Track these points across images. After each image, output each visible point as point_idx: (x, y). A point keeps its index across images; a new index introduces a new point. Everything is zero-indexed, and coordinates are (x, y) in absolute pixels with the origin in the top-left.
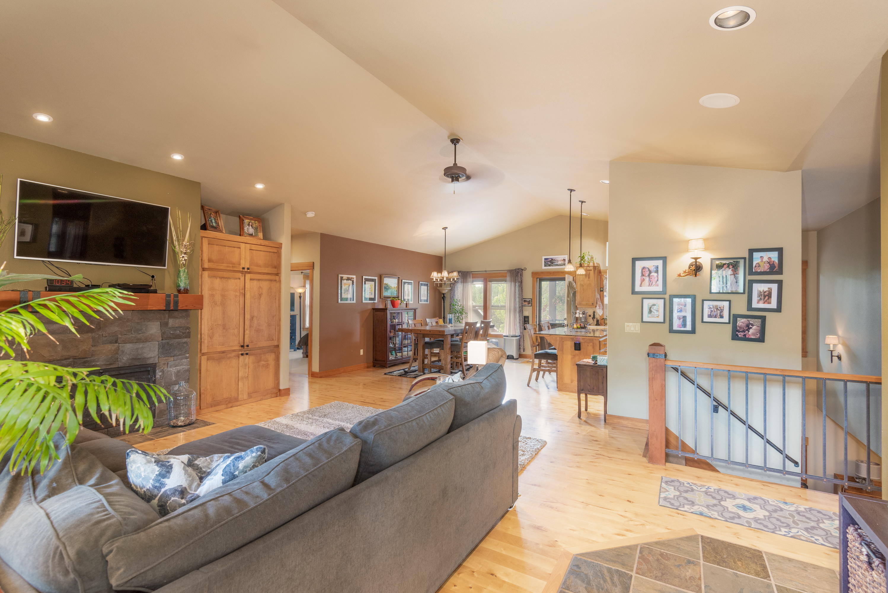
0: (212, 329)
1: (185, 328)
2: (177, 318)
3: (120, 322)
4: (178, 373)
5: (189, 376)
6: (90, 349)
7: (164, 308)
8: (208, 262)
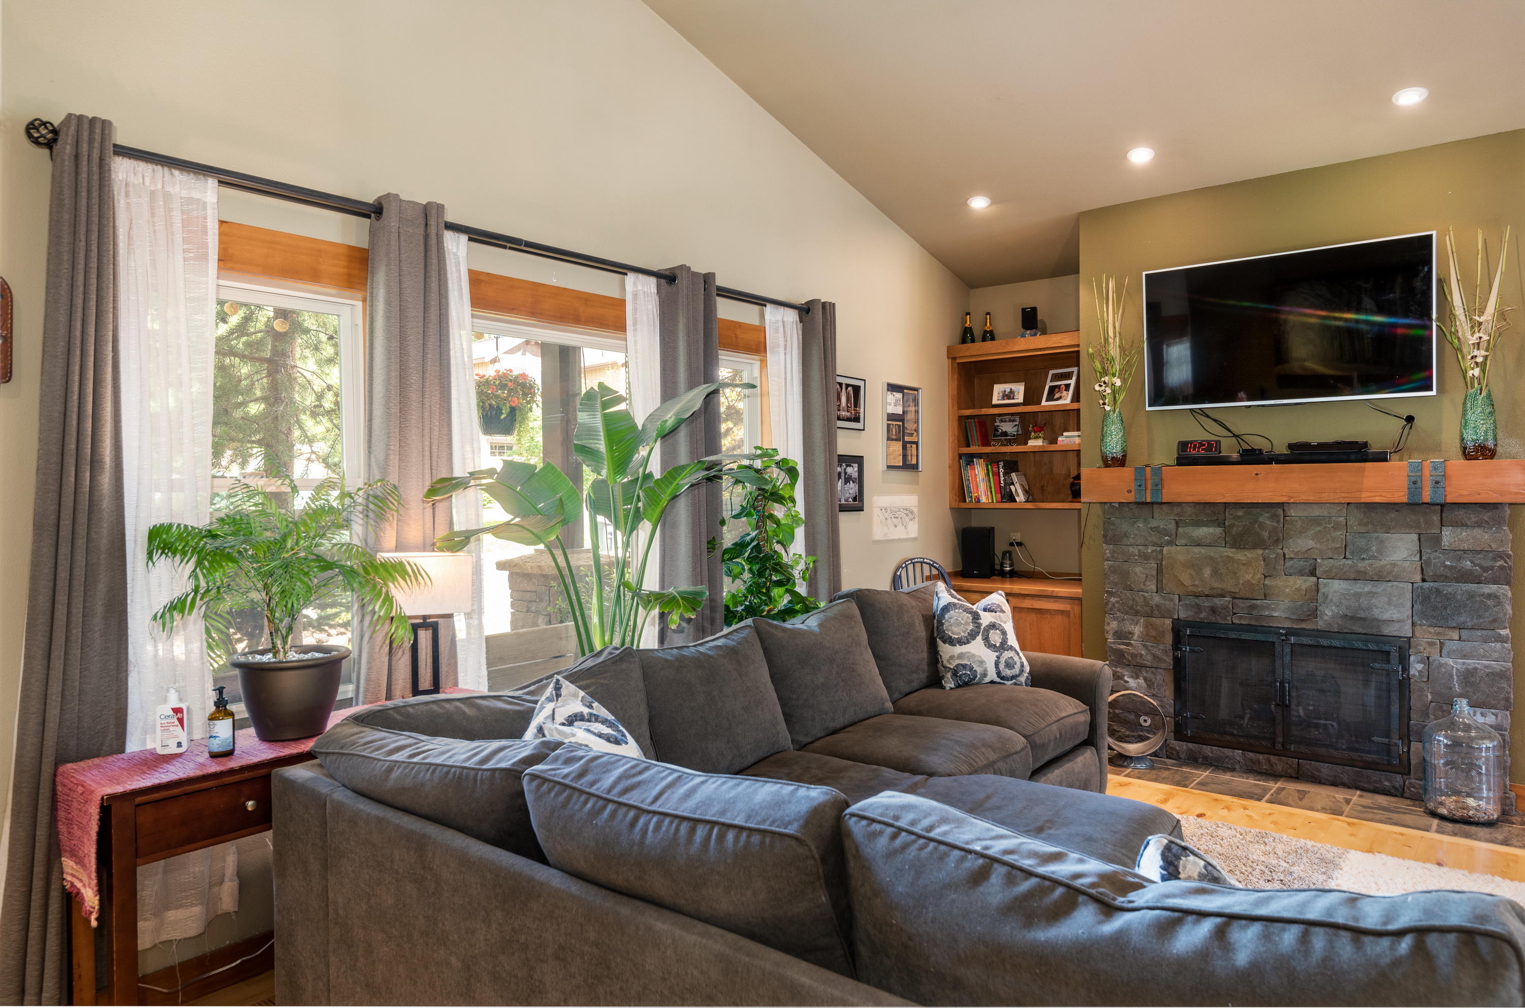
1: (1491, 555)
2: (1467, 526)
3: (1319, 528)
4: (1468, 676)
5: (1508, 693)
6: (1259, 582)
7: (1405, 500)
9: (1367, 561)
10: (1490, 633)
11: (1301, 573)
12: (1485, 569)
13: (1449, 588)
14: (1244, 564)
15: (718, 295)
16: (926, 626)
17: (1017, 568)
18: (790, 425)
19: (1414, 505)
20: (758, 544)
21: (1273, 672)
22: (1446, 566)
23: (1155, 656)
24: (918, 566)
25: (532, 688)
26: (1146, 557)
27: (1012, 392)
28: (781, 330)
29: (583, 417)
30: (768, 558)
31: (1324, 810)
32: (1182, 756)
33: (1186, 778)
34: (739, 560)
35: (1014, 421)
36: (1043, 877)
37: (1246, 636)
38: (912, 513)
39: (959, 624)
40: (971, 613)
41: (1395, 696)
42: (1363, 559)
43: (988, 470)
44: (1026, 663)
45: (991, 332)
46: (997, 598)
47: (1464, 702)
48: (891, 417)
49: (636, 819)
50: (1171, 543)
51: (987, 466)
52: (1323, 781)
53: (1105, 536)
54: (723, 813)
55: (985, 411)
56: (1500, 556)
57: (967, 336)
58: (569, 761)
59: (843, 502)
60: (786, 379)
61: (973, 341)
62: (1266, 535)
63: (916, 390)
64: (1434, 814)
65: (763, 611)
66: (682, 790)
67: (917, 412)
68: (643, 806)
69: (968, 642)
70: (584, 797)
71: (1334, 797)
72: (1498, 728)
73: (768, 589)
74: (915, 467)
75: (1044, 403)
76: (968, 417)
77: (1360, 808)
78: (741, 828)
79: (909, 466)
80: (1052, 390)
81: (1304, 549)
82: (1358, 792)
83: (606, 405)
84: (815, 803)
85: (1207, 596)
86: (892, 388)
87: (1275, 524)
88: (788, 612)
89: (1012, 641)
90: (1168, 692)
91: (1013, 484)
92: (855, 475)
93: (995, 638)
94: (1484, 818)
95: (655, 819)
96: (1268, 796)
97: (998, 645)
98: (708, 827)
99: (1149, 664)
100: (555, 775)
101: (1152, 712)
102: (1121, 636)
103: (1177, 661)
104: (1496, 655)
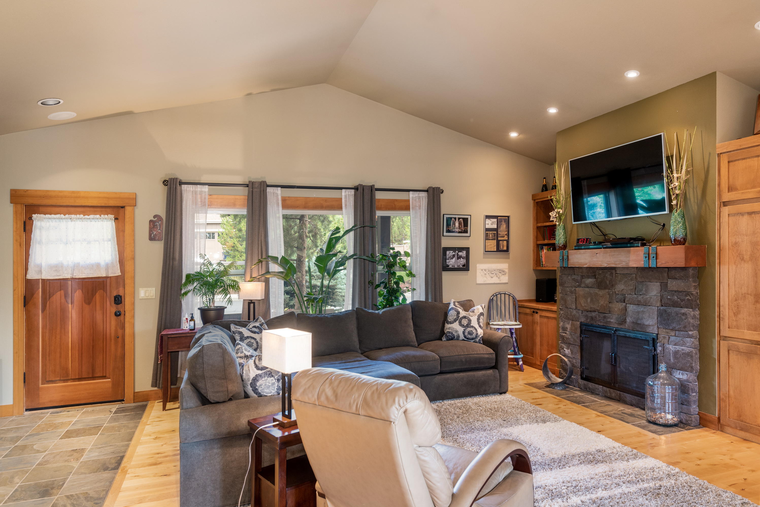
0: (737, 300)
1: (685, 293)
3: (626, 280)
4: (676, 354)
6: (607, 305)
7: (643, 266)
8: (729, 192)
9: (642, 296)
10: (686, 333)
11: (621, 301)
12: (682, 300)
13: (670, 310)
14: (601, 296)
15: (376, 191)
22: (668, 299)
23: (574, 340)
24: (503, 295)
26: (572, 292)
28: (418, 200)
33: (567, 394)
37: (603, 331)
38: (504, 272)
39: (452, 316)
42: (641, 295)
44: (479, 334)
47: (663, 366)
48: (488, 230)
50: (579, 286)
53: (559, 282)
55: (547, 224)
57: (544, 189)
59: (454, 267)
60: (420, 219)
61: (547, 190)
62: (609, 283)
63: (508, 216)
67: (509, 226)
69: (453, 323)
72: (687, 381)
74: (506, 251)
76: (540, 227)
77: (620, 413)
79: (502, 251)
81: (621, 290)
85: (590, 311)
87: (612, 277)
90: (578, 356)
92: (464, 255)
93: (465, 322)
96: (588, 404)
97: (465, 325)
99: (572, 343)
102: (564, 329)
103: (581, 342)
104: (688, 344)
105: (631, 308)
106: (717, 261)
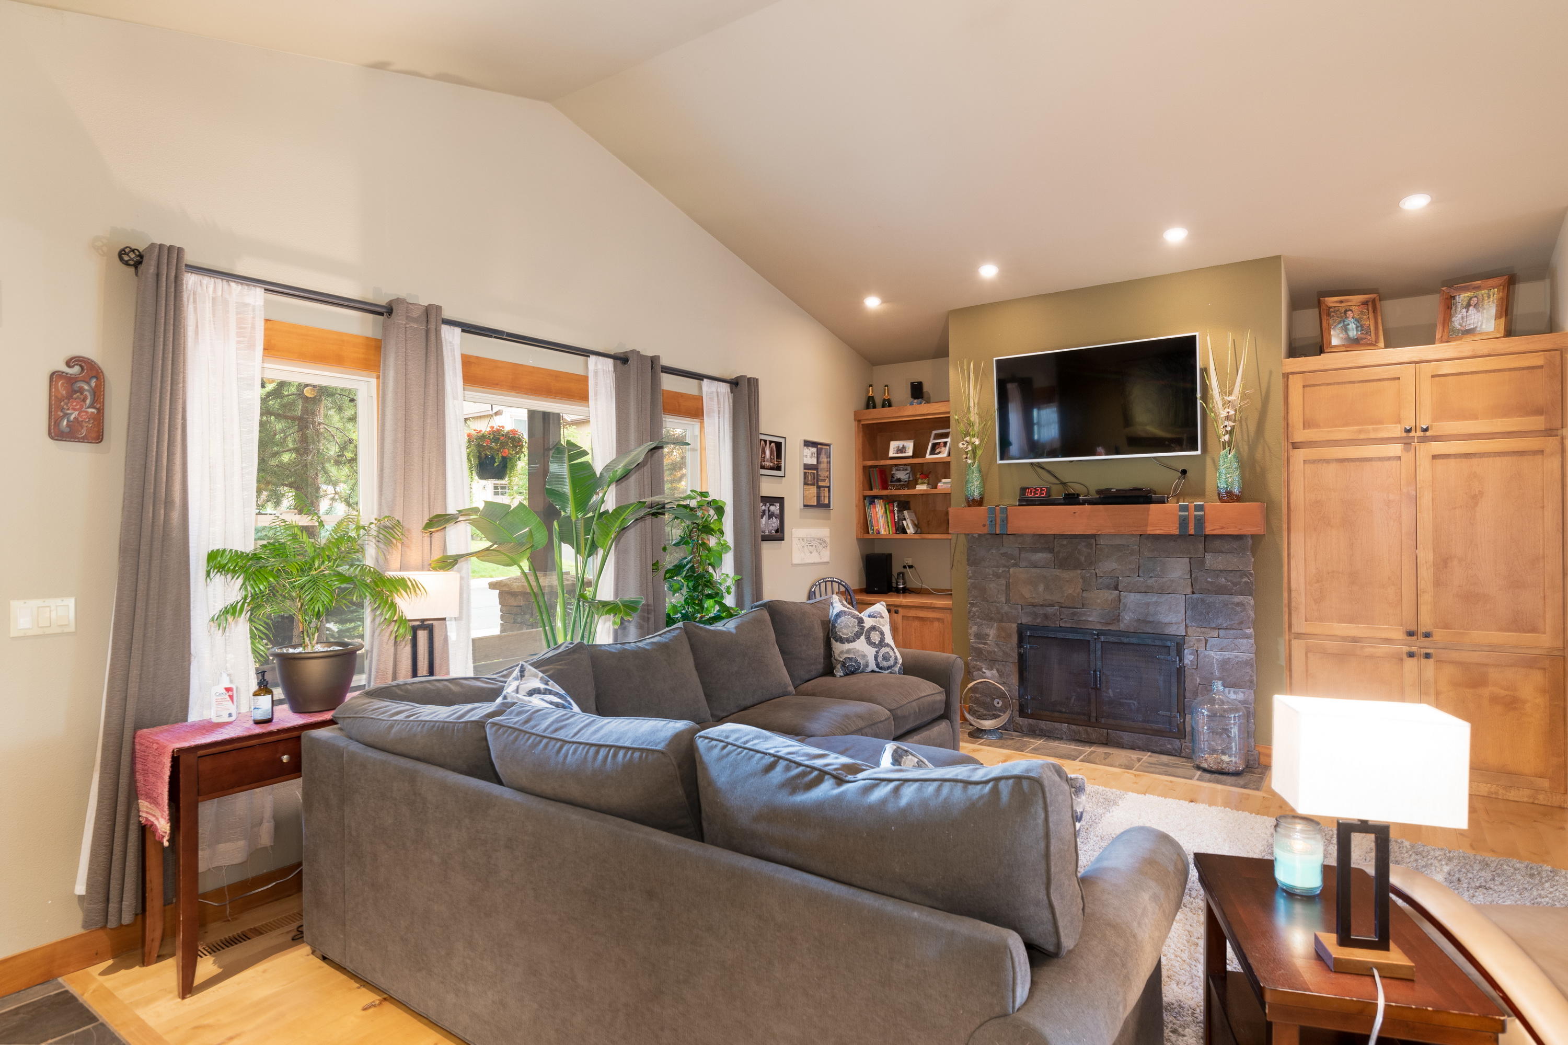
0: (1318, 581)
1: (1238, 573)
2: (1222, 552)
3: (1120, 554)
4: (1224, 663)
5: (1252, 676)
6: (1078, 594)
7: (1177, 532)
8: (1304, 429)
9: (1154, 579)
10: (1239, 632)
11: (1108, 588)
12: (1235, 584)
13: (1210, 599)
14: (1067, 581)
15: (662, 372)
16: (824, 629)
17: (908, 586)
18: (723, 473)
19: (1183, 536)
20: (693, 566)
21: (1089, 662)
22: (1208, 582)
23: (1005, 653)
24: (829, 584)
25: (505, 673)
26: (998, 576)
27: (904, 447)
28: (716, 398)
29: (554, 467)
30: (701, 576)
31: (1120, 766)
32: (1024, 729)
33: (1025, 745)
34: (679, 578)
35: (906, 470)
36: (807, 766)
37: (1070, 636)
38: (824, 542)
39: (847, 627)
40: (857, 618)
41: (1174, 680)
42: (1151, 577)
43: (886, 508)
44: (899, 657)
45: (889, 401)
46: (880, 607)
47: (1220, 683)
48: (807, 467)
49: (561, 748)
50: (1016, 565)
51: (885, 506)
52: (1125, 746)
53: (968, 560)
54: (618, 739)
55: (883, 462)
56: (1244, 574)
57: (870, 403)
58: (519, 713)
59: (767, 533)
60: (719, 437)
61: (874, 407)
62: (1083, 559)
63: (829, 445)
64: (1198, 768)
65: (696, 618)
66: (593, 728)
67: (829, 463)
68: (567, 739)
69: (854, 641)
70: (527, 735)
71: (1130, 757)
72: (1244, 702)
73: (701, 601)
74: (828, 506)
75: (928, 456)
76: (871, 467)
77: (1147, 764)
78: (628, 748)
79: (822, 505)
80: (935, 446)
81: (1110, 570)
82: (1149, 754)
83: (572, 458)
84: (677, 731)
85: (1042, 606)
86: (808, 444)
87: (1090, 551)
88: (717, 619)
89: (889, 639)
90: (1014, 680)
91: (905, 519)
92: (777, 512)
93: (875, 637)
94: (1232, 769)
95: (574, 747)
96: (1081, 757)
97: (877, 643)
98: (607, 749)
99: (1000, 659)
100: (508, 723)
101: (1002, 696)
102: (980, 636)
103: (1021, 656)
104: (1243, 648)
105: (1131, 599)
106: (1285, 526)
